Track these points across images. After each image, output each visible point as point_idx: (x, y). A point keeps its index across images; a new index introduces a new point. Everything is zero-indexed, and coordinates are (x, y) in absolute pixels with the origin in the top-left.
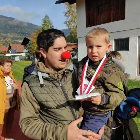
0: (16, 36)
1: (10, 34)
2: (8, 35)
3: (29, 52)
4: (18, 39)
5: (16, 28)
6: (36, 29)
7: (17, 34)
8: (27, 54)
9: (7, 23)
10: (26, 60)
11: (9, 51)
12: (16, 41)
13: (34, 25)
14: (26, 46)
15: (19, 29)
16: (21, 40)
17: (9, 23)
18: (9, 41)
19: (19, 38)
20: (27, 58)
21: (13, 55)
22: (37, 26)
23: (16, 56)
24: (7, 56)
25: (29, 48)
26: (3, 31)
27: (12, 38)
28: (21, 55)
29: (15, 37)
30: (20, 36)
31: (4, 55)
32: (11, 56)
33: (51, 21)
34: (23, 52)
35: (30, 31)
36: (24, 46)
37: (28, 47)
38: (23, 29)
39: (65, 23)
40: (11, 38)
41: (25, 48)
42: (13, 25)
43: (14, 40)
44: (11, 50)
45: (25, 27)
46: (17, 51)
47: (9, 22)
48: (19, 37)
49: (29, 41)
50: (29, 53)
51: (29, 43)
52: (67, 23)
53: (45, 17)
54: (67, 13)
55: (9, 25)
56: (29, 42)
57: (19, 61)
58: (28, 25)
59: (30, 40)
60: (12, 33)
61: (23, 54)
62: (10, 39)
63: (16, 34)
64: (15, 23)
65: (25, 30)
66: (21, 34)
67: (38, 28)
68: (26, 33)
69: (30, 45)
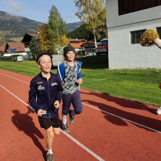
0: (10, 34)
1: (2, 32)
4: (12, 37)
5: (9, 24)
6: (32, 24)
7: (10, 32)
8: (29, 53)
10: (30, 60)
11: (7, 50)
12: (10, 39)
13: (30, 20)
14: (27, 44)
15: (13, 25)
16: (15, 38)
18: (2, 40)
19: (14, 36)
21: (13, 54)
22: (34, 21)
23: (18, 56)
24: (7, 57)
25: (33, 46)
28: (22, 55)
29: (8, 34)
30: (15, 33)
31: (2, 55)
32: (11, 56)
33: (59, 12)
34: (24, 52)
36: (25, 44)
37: (31, 44)
38: (17, 25)
39: (77, 14)
40: (4, 36)
41: (26, 47)
42: (5, 21)
43: (7, 39)
44: (8, 49)
45: (19, 22)
46: (17, 50)
48: (13, 34)
49: (32, 38)
51: (32, 40)
52: (79, 15)
53: (52, 8)
54: (78, 2)
57: (22, 61)
58: (22, 20)
60: (4, 30)
61: (25, 54)
62: (2, 37)
63: (9, 31)
64: (8, 18)
65: (20, 26)
66: (16, 31)
67: (35, 23)
68: (21, 30)
69: (33, 42)
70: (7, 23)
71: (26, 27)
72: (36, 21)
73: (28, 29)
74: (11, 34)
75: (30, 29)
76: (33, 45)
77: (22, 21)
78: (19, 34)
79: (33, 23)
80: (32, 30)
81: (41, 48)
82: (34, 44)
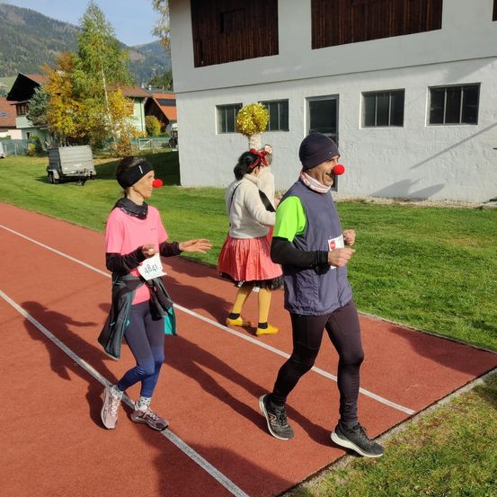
3: (38, 126)
6: (58, 35)
8: (28, 134)
10: (28, 154)
13: (48, 18)
14: (24, 104)
20: (31, 147)
25: (42, 112)
28: (9, 137)
33: (109, 24)
34: (14, 128)
35: (35, 45)
36: (17, 105)
37: (33, 108)
38: (6, 36)
39: (157, 32)
41: (20, 113)
45: (14, 26)
49: (36, 89)
50: (38, 129)
51: (35, 96)
52: (163, 33)
53: (89, 11)
56: (34, 92)
58: (24, 19)
59: (38, 85)
61: (16, 135)
65: (14, 38)
67: (66, 32)
68: (19, 53)
69: (38, 102)
71: (37, 42)
72: (71, 26)
73: (42, 49)
75: (50, 51)
76: (37, 109)
77: (23, 22)
78: (12, 63)
79: (60, 29)
80: (54, 53)
81: (56, 122)
82: (40, 107)
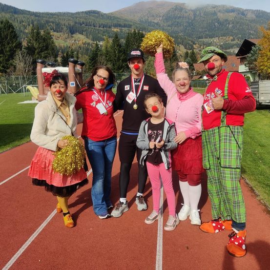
0: (230, 42)
1: (218, 39)
2: (216, 40)
4: (232, 47)
5: (230, 26)
7: (231, 38)
9: (215, 17)
12: (228, 50)
13: (269, 13)
15: (238, 27)
16: (238, 49)
17: (219, 17)
19: (235, 45)
26: (207, 33)
27: (221, 46)
29: (227, 42)
30: (238, 40)
31: (201, 77)
36: (241, 59)
38: (244, 26)
42: (227, 20)
43: (224, 50)
45: (249, 20)
47: (219, 14)
48: (234, 42)
55: (218, 20)
58: (256, 16)
60: (222, 37)
63: (229, 38)
64: (231, 16)
65: (248, 27)
66: (240, 36)
68: (250, 34)
70: (229, 24)
74: (232, 42)
